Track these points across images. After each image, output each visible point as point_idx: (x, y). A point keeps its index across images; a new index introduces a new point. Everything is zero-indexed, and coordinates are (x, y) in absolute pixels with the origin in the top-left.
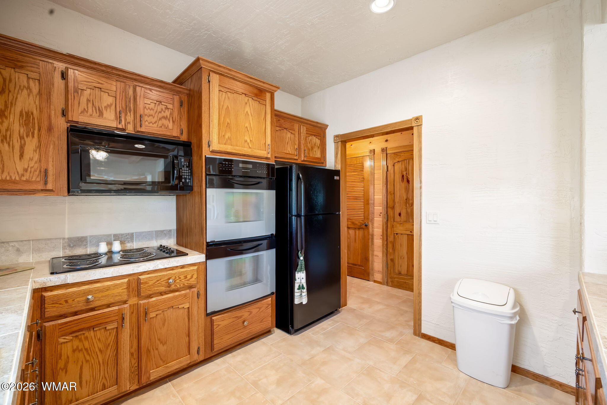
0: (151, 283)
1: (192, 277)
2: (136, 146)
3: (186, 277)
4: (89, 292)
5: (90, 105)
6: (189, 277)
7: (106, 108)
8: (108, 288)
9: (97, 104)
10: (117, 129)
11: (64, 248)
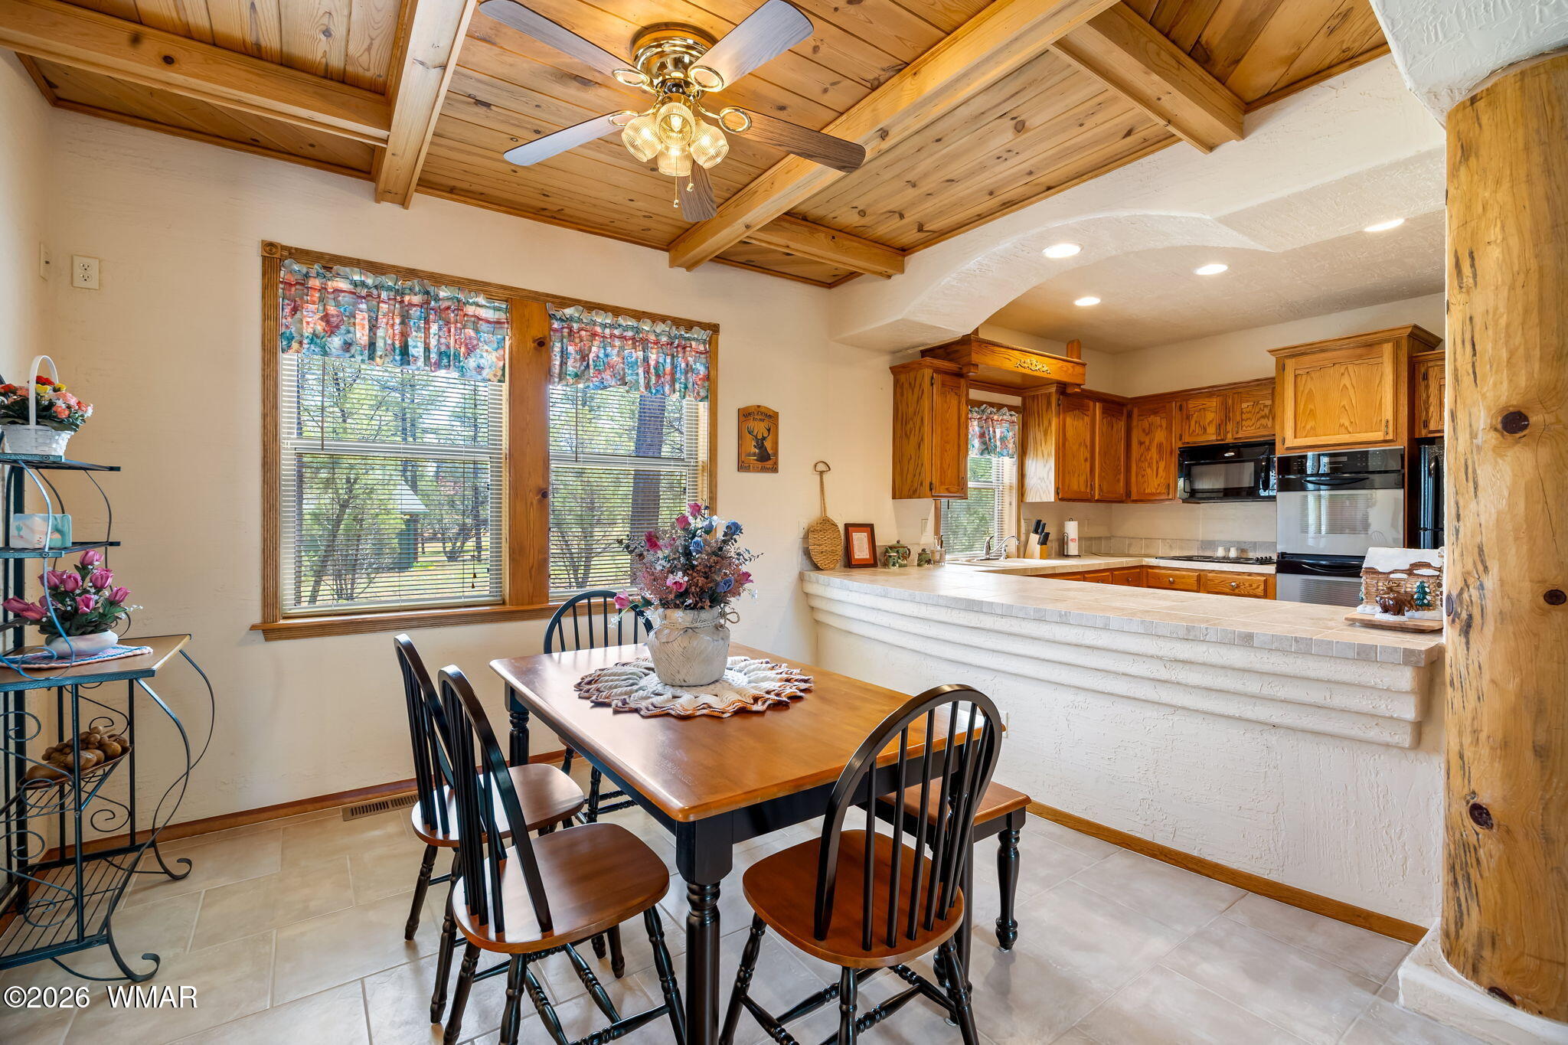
0: (1217, 581)
1: (1258, 587)
2: (1226, 455)
3: (1251, 585)
4: (1171, 576)
5: (1197, 425)
6: (1254, 586)
7: (1209, 424)
8: (1183, 577)
9: (1201, 424)
10: (1217, 440)
11: (1198, 550)
